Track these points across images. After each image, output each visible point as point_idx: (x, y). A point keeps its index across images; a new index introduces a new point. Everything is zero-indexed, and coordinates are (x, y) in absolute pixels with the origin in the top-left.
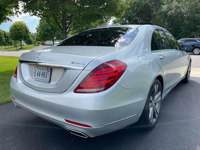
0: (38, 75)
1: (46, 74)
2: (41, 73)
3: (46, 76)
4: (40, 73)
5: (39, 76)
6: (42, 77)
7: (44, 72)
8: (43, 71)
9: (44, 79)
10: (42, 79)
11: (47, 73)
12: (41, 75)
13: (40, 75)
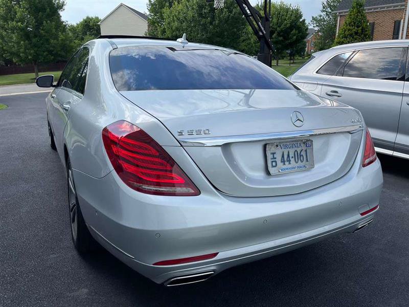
0: (285, 159)
1: (303, 153)
2: (290, 153)
3: (305, 157)
4: (288, 156)
5: (287, 163)
6: (297, 163)
7: (299, 150)
8: (296, 149)
9: (302, 164)
10: (298, 167)
11: (306, 151)
12: (292, 160)
13: (289, 161)
